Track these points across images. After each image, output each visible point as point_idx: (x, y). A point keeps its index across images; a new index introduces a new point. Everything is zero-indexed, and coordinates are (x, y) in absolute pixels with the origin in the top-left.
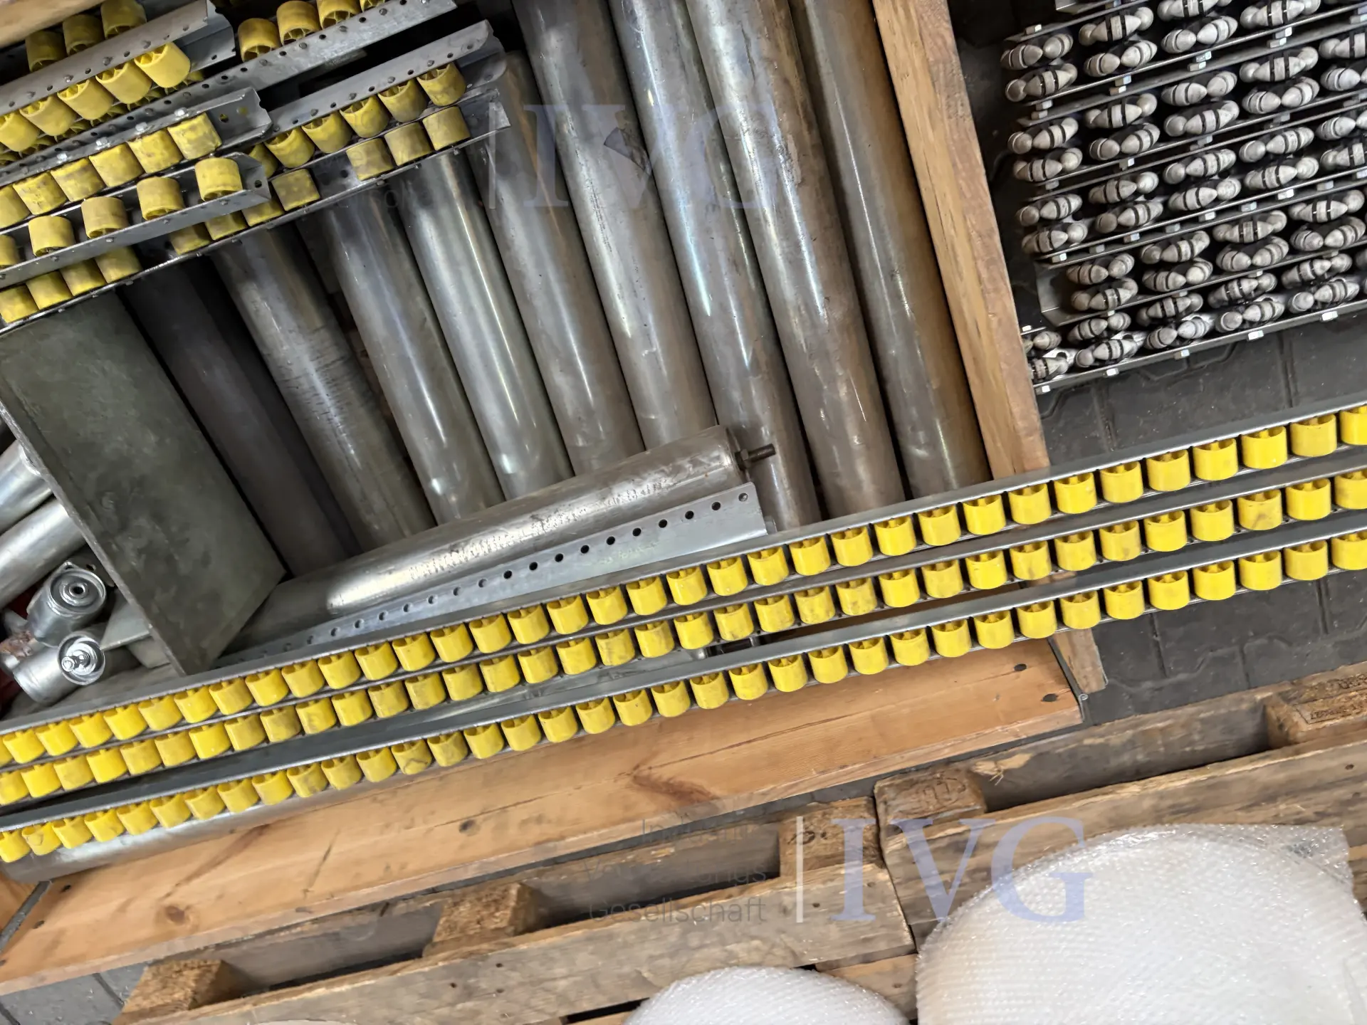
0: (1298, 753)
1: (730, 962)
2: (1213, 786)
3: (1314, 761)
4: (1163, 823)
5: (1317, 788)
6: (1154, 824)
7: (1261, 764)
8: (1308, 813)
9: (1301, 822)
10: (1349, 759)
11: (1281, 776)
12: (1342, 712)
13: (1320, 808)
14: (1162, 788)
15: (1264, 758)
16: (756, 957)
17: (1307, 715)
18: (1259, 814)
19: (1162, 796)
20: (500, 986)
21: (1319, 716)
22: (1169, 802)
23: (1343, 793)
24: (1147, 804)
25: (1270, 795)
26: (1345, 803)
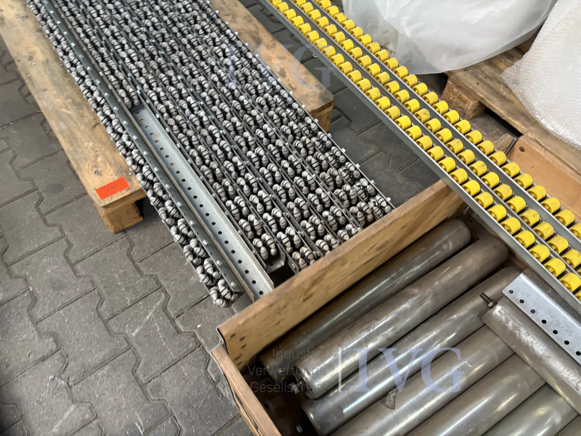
0: (483, 99)
2: (511, 113)
3: (482, 93)
4: (536, 121)
5: (491, 88)
6: (539, 123)
7: (494, 106)
8: (501, 86)
9: (507, 87)
10: (476, 85)
11: (494, 99)
12: (460, 97)
13: (498, 84)
14: (523, 127)
15: (491, 106)
17: (466, 105)
18: (512, 98)
19: (526, 126)
21: (465, 102)
22: (527, 123)
23: (488, 81)
24: (533, 128)
25: (503, 98)
26: (491, 79)
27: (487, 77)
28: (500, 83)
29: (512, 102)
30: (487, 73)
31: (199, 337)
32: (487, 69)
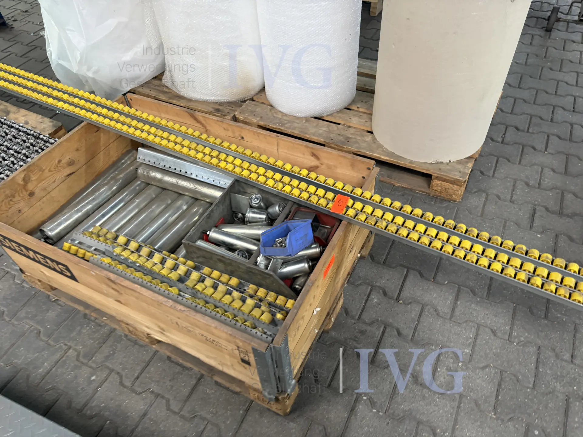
1: (286, 115)
5: (158, 90)
10: (150, 92)
11: (160, 94)
16: (279, 113)
18: (170, 91)
19: (179, 101)
20: (338, 136)
23: (157, 88)
24: (182, 101)
25: (165, 93)
26: (158, 86)
27: (155, 86)
28: (163, 86)
29: (171, 93)
30: (156, 84)
31: (6, 269)
32: (156, 82)
